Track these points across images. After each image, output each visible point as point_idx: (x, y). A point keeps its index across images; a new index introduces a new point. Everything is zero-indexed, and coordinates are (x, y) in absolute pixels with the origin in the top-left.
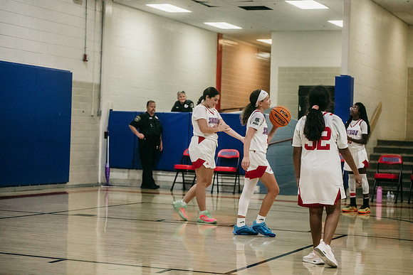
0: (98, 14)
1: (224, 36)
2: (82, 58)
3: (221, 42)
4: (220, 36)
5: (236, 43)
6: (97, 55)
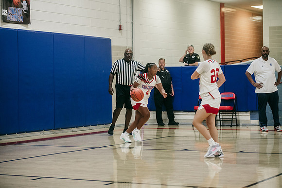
1: (225, 5)
2: (118, 27)
3: (223, 10)
4: (222, 5)
5: (235, 10)
6: (130, 25)
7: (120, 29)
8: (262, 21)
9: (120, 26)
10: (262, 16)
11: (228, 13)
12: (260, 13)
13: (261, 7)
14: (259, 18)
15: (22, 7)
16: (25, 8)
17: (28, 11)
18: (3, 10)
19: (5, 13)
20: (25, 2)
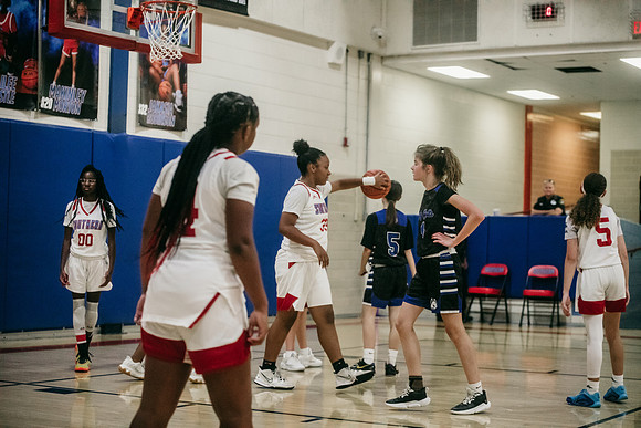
0: (363, 83)
1: (534, 109)
2: (342, 142)
3: (531, 117)
4: (529, 109)
5: (551, 119)
6: (362, 139)
7: (345, 144)
8: (598, 140)
9: (346, 140)
10: (598, 130)
11: (538, 124)
12: (595, 126)
13: (597, 115)
14: (593, 135)
15: (173, 101)
16: (179, 102)
17: (184, 108)
18: (140, 106)
19: (143, 109)
20: (178, 91)
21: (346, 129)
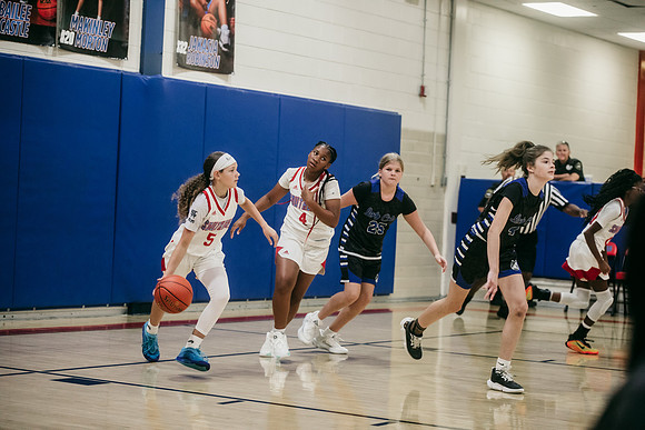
0: (445, 20)
2: (418, 91)
6: (443, 87)
7: (422, 94)
9: (423, 88)
15: (218, 38)
17: (230, 46)
18: (179, 43)
19: (182, 47)
20: (224, 26)
21: (423, 75)
